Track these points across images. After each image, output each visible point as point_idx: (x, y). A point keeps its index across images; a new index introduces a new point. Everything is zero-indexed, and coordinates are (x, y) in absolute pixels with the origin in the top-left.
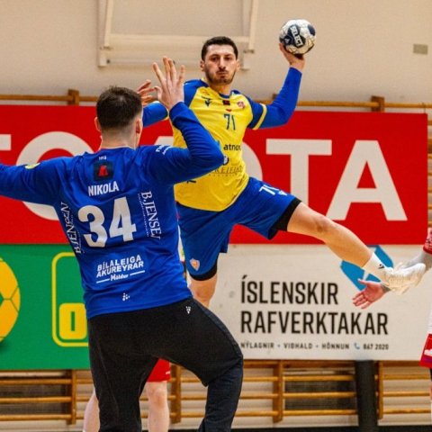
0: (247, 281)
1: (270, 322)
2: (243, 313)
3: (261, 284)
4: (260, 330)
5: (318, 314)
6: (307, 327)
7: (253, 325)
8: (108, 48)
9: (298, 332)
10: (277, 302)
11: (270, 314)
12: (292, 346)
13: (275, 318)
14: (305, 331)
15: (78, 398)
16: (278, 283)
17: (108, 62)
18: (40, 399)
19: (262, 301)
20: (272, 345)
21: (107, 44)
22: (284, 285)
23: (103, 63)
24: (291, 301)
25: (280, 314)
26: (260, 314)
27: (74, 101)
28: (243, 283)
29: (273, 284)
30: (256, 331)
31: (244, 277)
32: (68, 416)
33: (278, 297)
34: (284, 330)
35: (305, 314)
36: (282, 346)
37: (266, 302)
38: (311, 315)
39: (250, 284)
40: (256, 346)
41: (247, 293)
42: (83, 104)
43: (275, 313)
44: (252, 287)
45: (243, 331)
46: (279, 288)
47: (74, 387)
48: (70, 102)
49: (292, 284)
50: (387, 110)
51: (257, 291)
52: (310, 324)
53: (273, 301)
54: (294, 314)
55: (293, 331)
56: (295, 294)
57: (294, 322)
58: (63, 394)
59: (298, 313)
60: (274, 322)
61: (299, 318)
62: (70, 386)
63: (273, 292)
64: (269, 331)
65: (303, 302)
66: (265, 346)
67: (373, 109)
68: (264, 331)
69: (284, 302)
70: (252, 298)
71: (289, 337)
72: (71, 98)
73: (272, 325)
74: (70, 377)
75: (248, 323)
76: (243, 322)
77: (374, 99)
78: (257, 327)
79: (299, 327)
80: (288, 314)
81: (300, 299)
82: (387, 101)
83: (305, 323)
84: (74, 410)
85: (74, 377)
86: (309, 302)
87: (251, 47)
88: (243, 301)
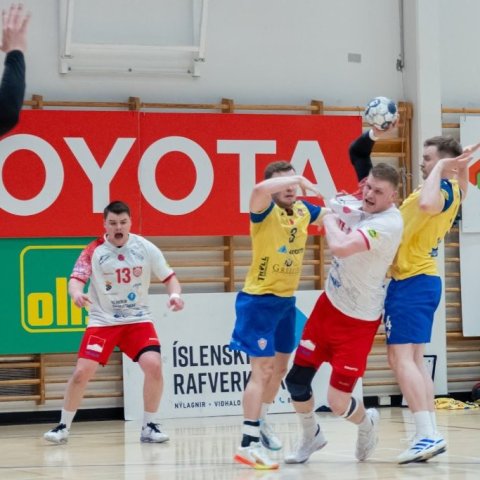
0: (178, 346)
1: (201, 383)
2: (176, 376)
3: (191, 348)
4: (192, 391)
5: (245, 373)
6: (235, 385)
7: (185, 386)
8: (69, 56)
9: (227, 391)
10: (207, 364)
11: (200, 375)
12: (222, 404)
13: (205, 379)
14: (233, 390)
15: (46, 380)
16: (206, 347)
17: (70, 69)
18: (11, 382)
19: (192, 364)
20: (204, 404)
21: (67, 53)
22: (212, 348)
23: (65, 71)
24: (219, 363)
25: (210, 375)
26: (191, 376)
27: (38, 105)
28: (174, 349)
29: (202, 348)
30: (188, 392)
31: (176, 343)
32: (37, 397)
33: (207, 360)
34: (214, 390)
35: (233, 374)
36: (213, 404)
37: (196, 365)
38: (238, 374)
39: (180, 349)
40: (189, 406)
41: (178, 357)
42: (46, 108)
43: (205, 374)
44: (183, 351)
45: (176, 393)
46: (207, 351)
47: (42, 370)
48: (34, 106)
49: (219, 347)
50: (326, 113)
51: (188, 355)
52: (238, 382)
53: (203, 364)
54: (222, 374)
55: (223, 390)
56: (223, 356)
57: (223, 382)
58: (33, 377)
59: (227, 373)
60: (204, 383)
61: (227, 378)
62: (39, 369)
63: (203, 356)
64: (201, 391)
65: (230, 363)
66: (197, 405)
67: (313, 112)
68: (195, 392)
69: (213, 364)
70: (183, 362)
71: (219, 395)
72: (35, 103)
73: (203, 386)
74: (38, 361)
75: (181, 385)
76: (176, 385)
77: (314, 103)
78: (189, 388)
79: (227, 386)
80: (217, 374)
81: (228, 360)
82: (325, 105)
83: (233, 382)
84: (43, 391)
85: (42, 360)
86: (236, 363)
87: (201, 56)
88: (175, 365)
